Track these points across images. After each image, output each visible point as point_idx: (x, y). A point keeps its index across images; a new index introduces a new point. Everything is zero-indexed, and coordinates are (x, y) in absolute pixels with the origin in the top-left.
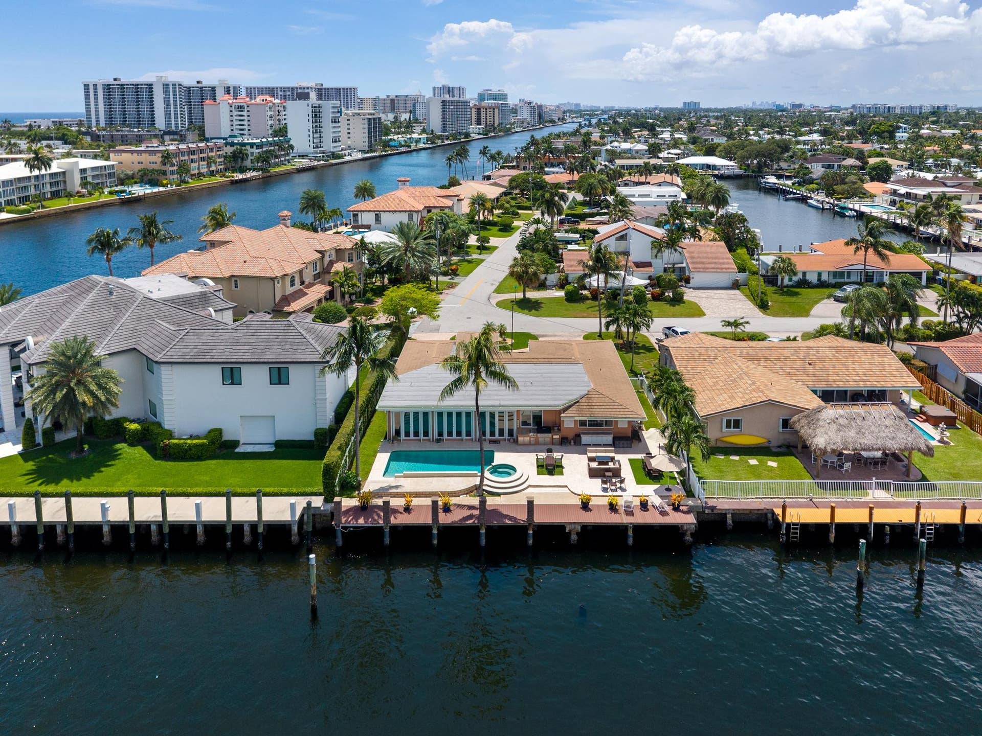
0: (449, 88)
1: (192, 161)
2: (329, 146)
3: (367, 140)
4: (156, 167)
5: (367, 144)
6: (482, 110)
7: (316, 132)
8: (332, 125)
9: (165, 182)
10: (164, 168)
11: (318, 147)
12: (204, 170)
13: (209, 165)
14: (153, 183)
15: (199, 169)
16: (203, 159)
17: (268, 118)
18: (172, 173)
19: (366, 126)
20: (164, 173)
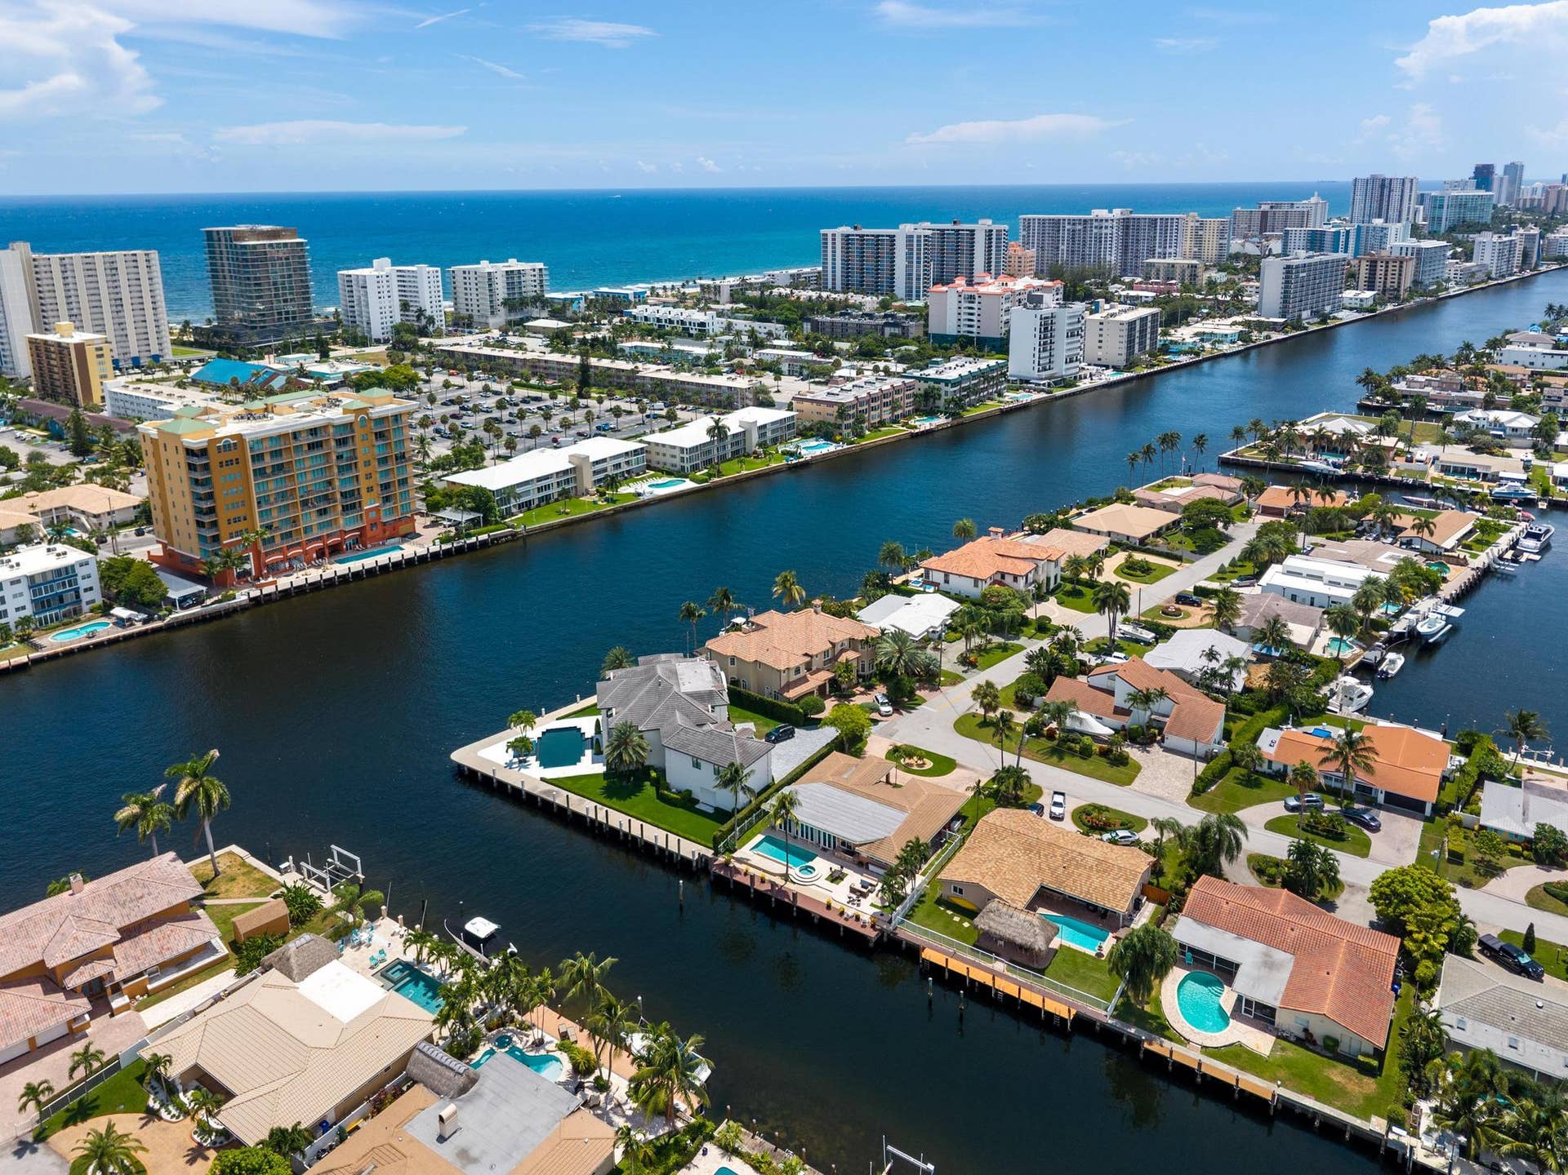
0: (1384, 180)
1: (873, 409)
2: (1061, 369)
3: (1124, 351)
4: (832, 420)
5: (1124, 357)
6: (1379, 264)
7: (1045, 350)
8: (1066, 341)
9: (838, 438)
10: (839, 421)
11: (1045, 370)
12: (886, 416)
13: (894, 409)
14: (829, 437)
15: (880, 416)
16: (886, 405)
17: (1003, 313)
18: (847, 427)
19: (1125, 333)
20: (839, 427)
